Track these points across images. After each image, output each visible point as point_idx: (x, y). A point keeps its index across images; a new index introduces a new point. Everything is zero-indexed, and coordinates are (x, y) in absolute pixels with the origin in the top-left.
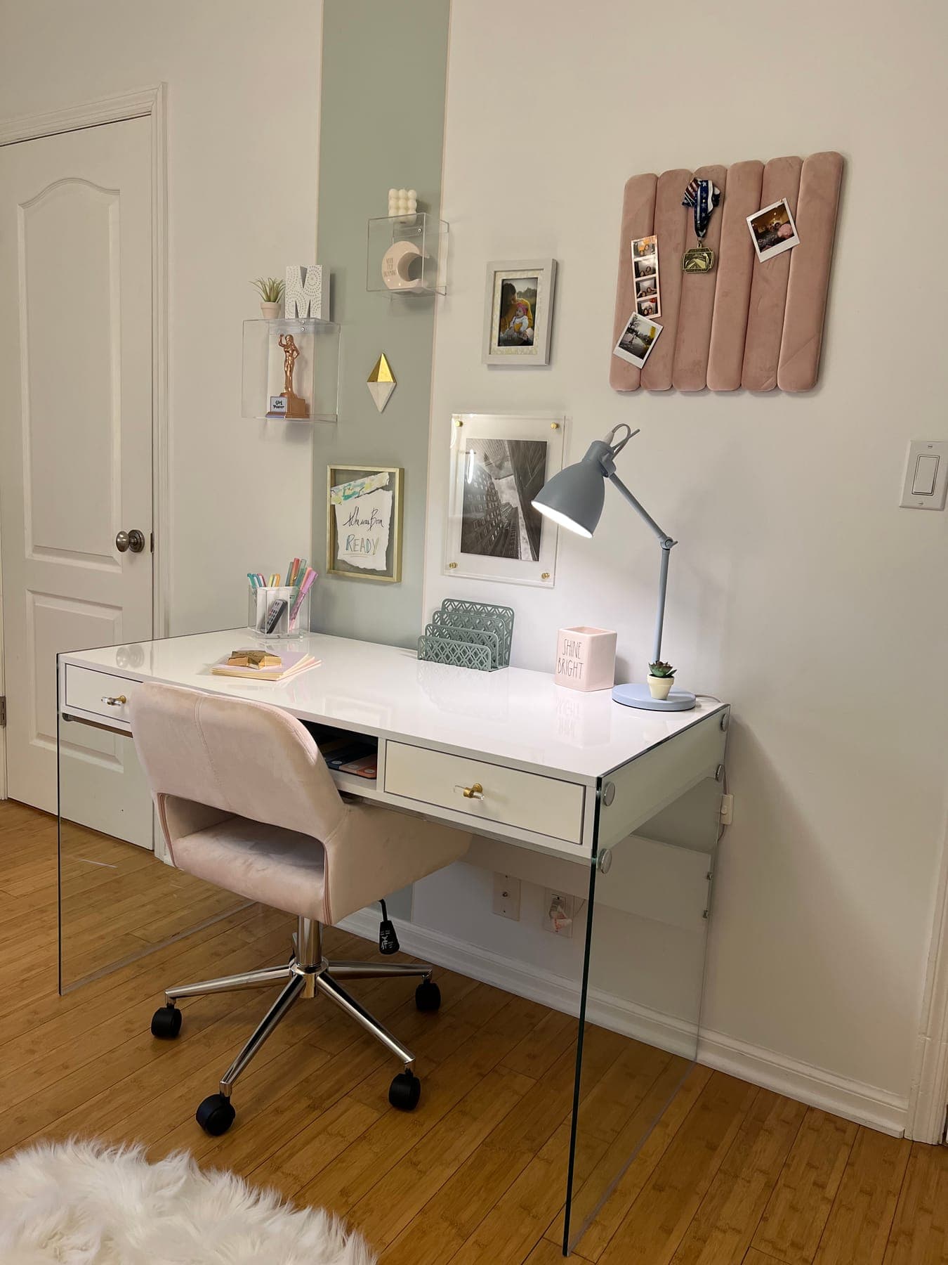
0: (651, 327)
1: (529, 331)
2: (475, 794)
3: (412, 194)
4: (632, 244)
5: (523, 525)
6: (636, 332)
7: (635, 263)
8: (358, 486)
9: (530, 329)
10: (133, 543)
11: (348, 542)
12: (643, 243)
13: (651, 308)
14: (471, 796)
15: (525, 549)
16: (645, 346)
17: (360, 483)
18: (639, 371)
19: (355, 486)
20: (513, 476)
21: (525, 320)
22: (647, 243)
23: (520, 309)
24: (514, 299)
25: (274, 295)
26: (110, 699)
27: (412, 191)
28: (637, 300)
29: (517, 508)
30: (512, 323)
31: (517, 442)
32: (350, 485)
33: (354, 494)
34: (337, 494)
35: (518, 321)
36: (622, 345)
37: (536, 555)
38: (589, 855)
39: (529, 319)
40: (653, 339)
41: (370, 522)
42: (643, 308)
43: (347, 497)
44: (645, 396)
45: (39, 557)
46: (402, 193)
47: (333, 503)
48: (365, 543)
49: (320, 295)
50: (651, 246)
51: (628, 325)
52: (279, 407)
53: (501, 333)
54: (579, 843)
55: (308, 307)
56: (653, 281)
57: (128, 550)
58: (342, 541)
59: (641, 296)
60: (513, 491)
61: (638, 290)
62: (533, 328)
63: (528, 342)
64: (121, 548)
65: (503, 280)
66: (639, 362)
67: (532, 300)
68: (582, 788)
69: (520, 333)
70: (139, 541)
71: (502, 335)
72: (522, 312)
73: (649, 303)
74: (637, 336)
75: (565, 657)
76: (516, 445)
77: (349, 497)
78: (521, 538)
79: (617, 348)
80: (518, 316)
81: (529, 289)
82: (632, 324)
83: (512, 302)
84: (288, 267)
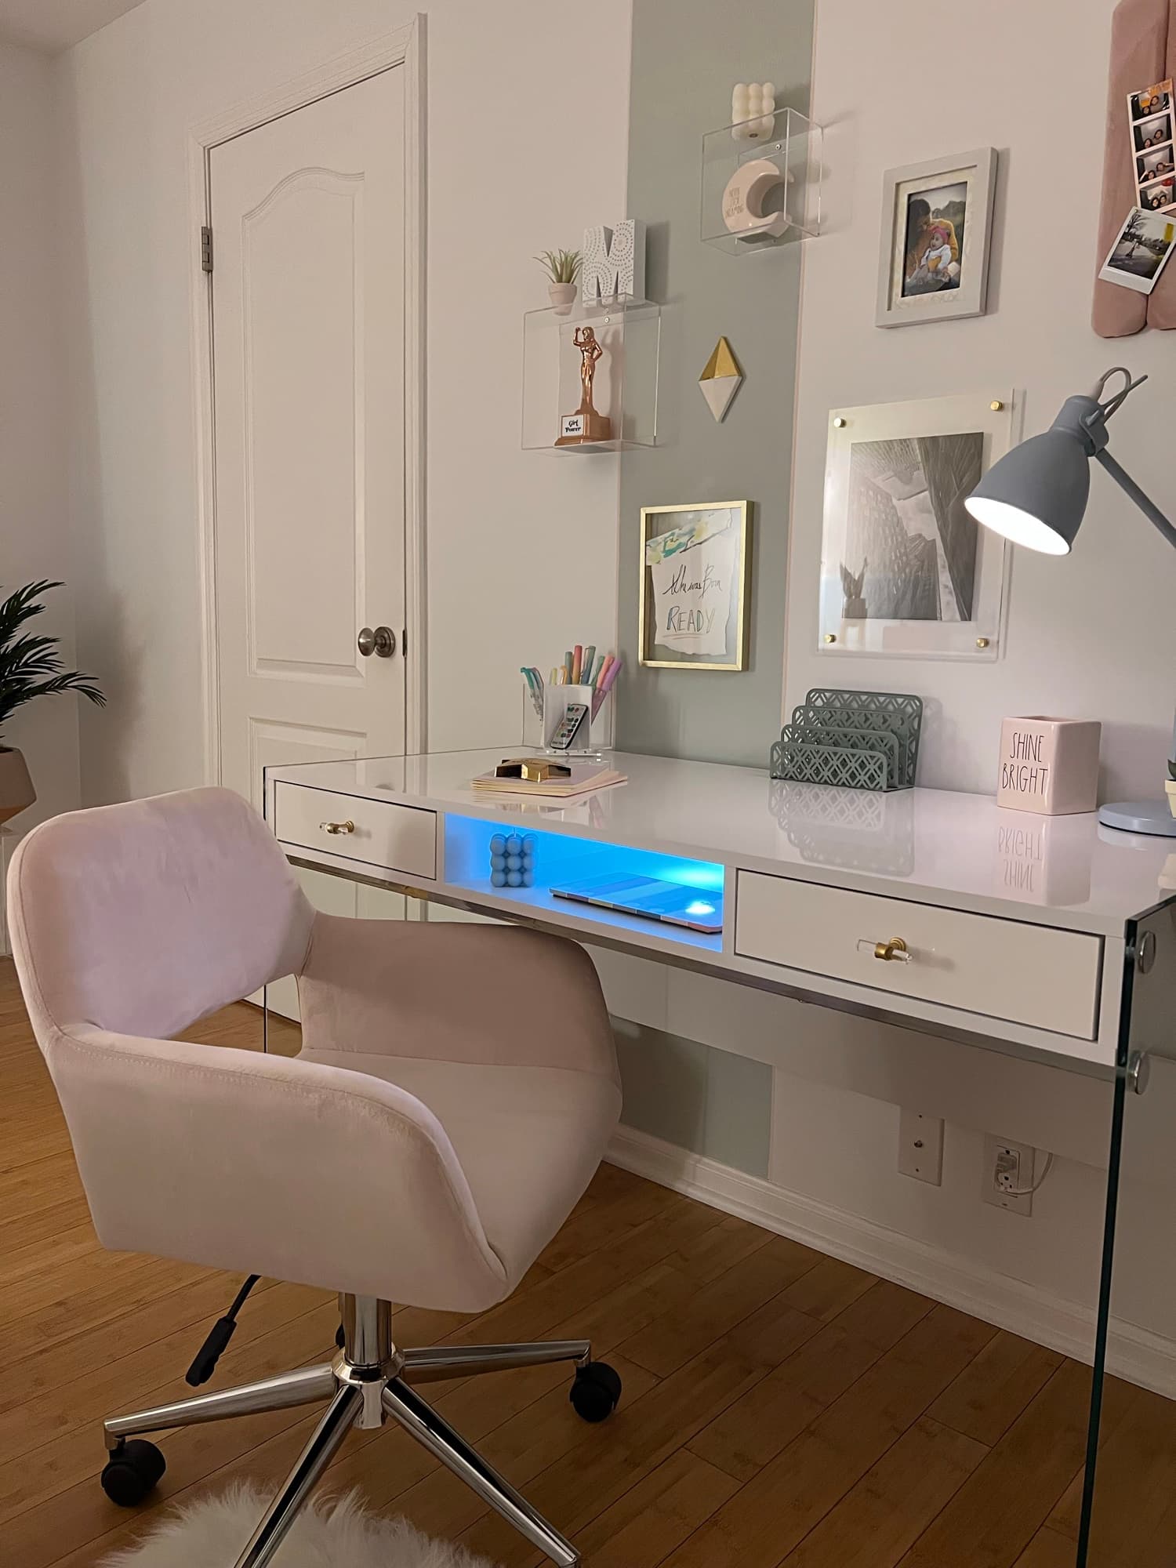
0: (1165, 226)
1: (952, 268)
2: (896, 952)
3: (767, 89)
4: (1129, 99)
5: (944, 567)
6: (1139, 237)
7: (1135, 127)
8: (685, 535)
9: (954, 263)
10: (380, 643)
11: (670, 619)
12: (1147, 96)
13: (1165, 196)
14: (888, 956)
15: (948, 603)
16: (1155, 257)
17: (687, 530)
18: (1144, 300)
19: (680, 536)
20: (927, 493)
21: (946, 252)
22: (1155, 94)
23: (938, 235)
24: (927, 223)
25: (567, 273)
26: (331, 825)
27: (769, 84)
28: (1139, 187)
29: (934, 540)
30: (923, 262)
31: (934, 439)
32: (673, 534)
33: (679, 546)
34: (654, 550)
35: (934, 254)
36: (1115, 262)
37: (967, 611)
38: (1110, 1060)
39: (951, 248)
40: (1169, 244)
41: (702, 586)
42: (1150, 198)
43: (668, 553)
44: (1151, 337)
45: (264, 673)
46: (753, 89)
47: (648, 564)
48: (695, 615)
49: (632, 262)
50: (1162, 97)
51: (1124, 229)
52: (573, 430)
53: (907, 277)
54: (1091, 1039)
55: (614, 281)
56: (1167, 150)
57: (374, 654)
58: (660, 618)
59: (1146, 179)
60: (926, 515)
61: (1141, 171)
62: (959, 261)
63: (952, 284)
64: (365, 650)
65: (910, 196)
66: (1145, 285)
67: (958, 219)
68: (1097, 940)
69: (936, 272)
70: (388, 642)
71: (908, 280)
72: (941, 240)
73: (1161, 186)
74: (1140, 243)
75: (1014, 761)
76: (932, 445)
77: (672, 551)
78: (941, 586)
79: (1106, 268)
80: (934, 248)
81: (951, 203)
82: (1130, 226)
83: (925, 227)
84: (586, 231)
